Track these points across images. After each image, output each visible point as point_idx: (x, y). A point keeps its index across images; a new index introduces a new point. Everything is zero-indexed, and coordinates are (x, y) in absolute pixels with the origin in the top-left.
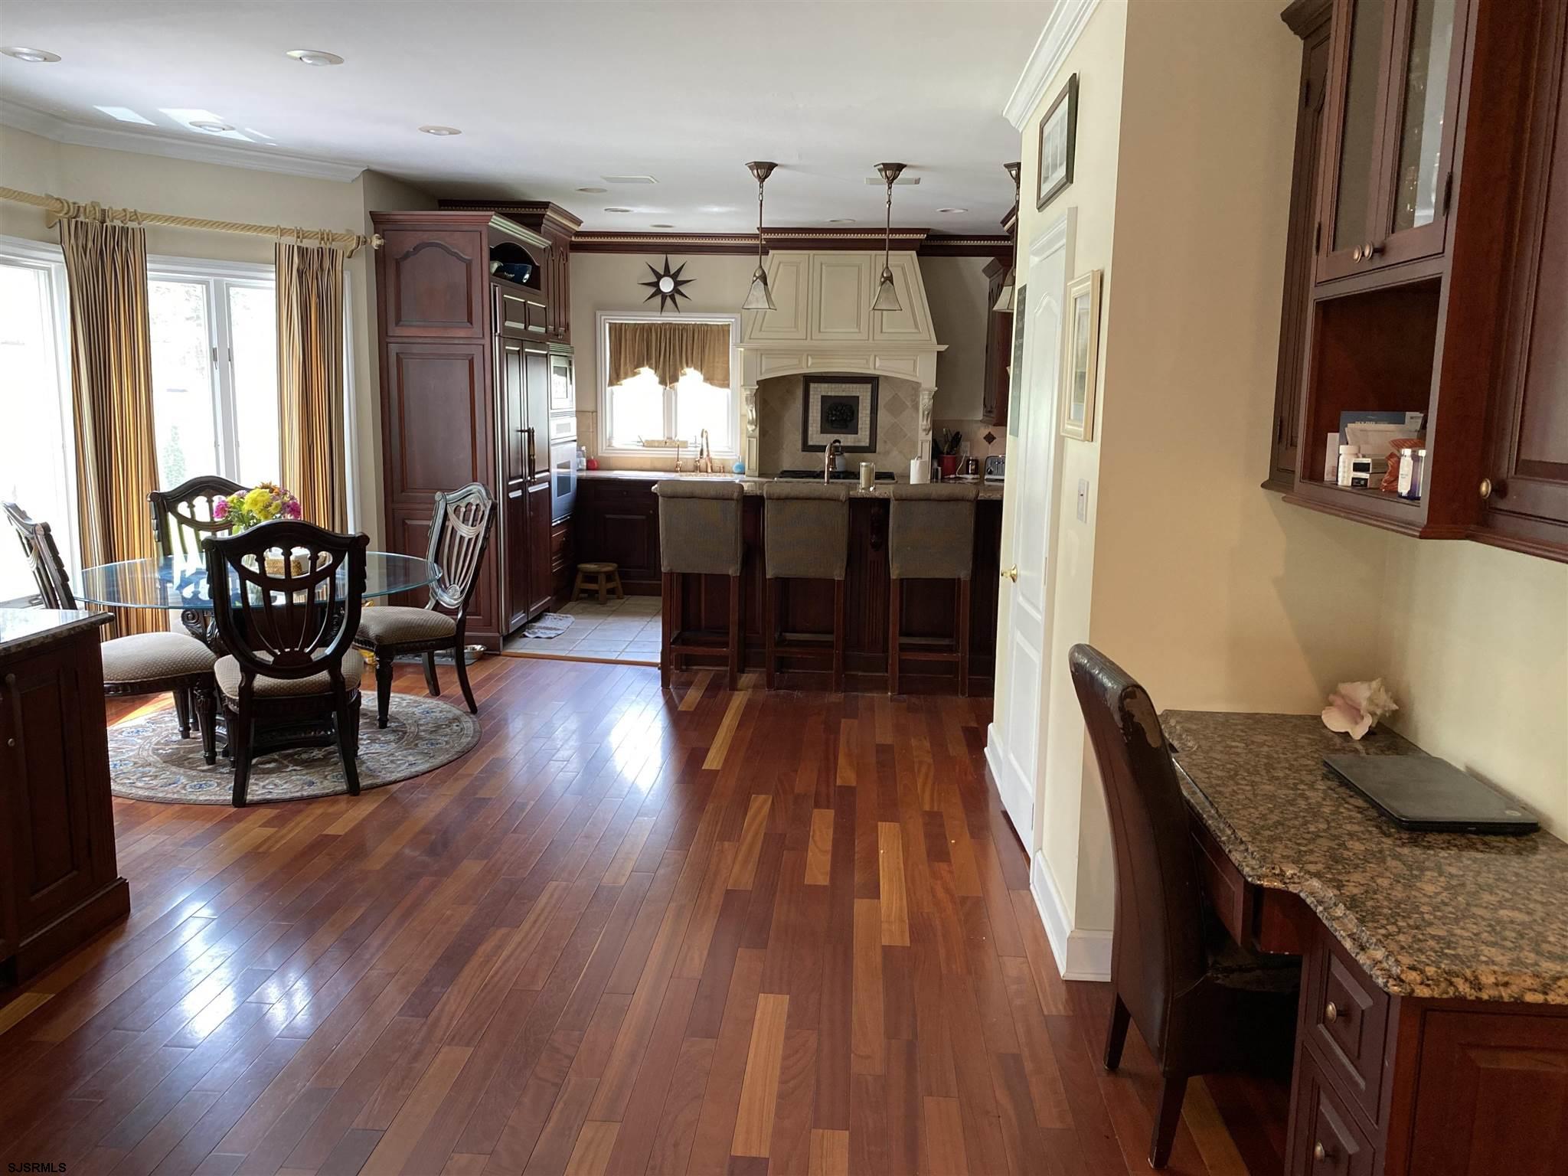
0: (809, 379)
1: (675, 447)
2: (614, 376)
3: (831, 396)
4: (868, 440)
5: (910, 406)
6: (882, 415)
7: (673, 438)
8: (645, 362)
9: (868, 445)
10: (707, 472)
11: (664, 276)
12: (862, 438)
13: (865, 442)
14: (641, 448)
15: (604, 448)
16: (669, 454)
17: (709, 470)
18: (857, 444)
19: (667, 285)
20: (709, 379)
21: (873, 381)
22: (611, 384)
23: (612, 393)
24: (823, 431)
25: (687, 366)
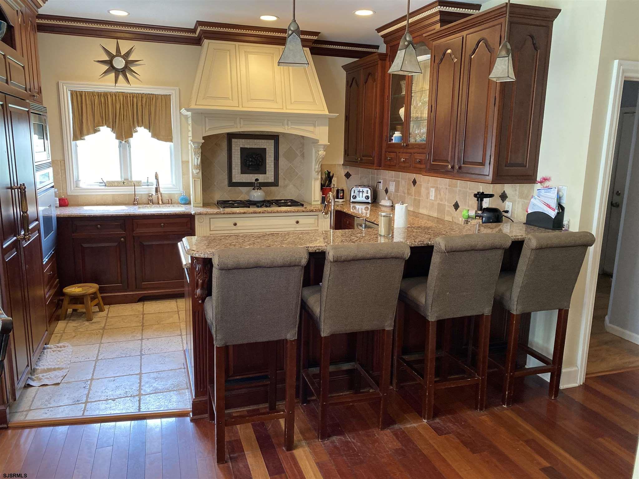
0: (231, 136)
1: (131, 186)
2: (78, 133)
3: (247, 148)
4: (273, 178)
5: (299, 155)
6: (282, 162)
7: (130, 180)
8: (104, 124)
9: (273, 181)
10: (158, 203)
11: (117, 56)
12: (269, 177)
13: (271, 180)
14: (103, 187)
15: (73, 188)
16: (127, 190)
17: (160, 203)
18: (266, 181)
19: (119, 63)
20: (156, 135)
21: (275, 137)
22: (76, 138)
23: (76, 146)
24: (243, 172)
25: (138, 127)
